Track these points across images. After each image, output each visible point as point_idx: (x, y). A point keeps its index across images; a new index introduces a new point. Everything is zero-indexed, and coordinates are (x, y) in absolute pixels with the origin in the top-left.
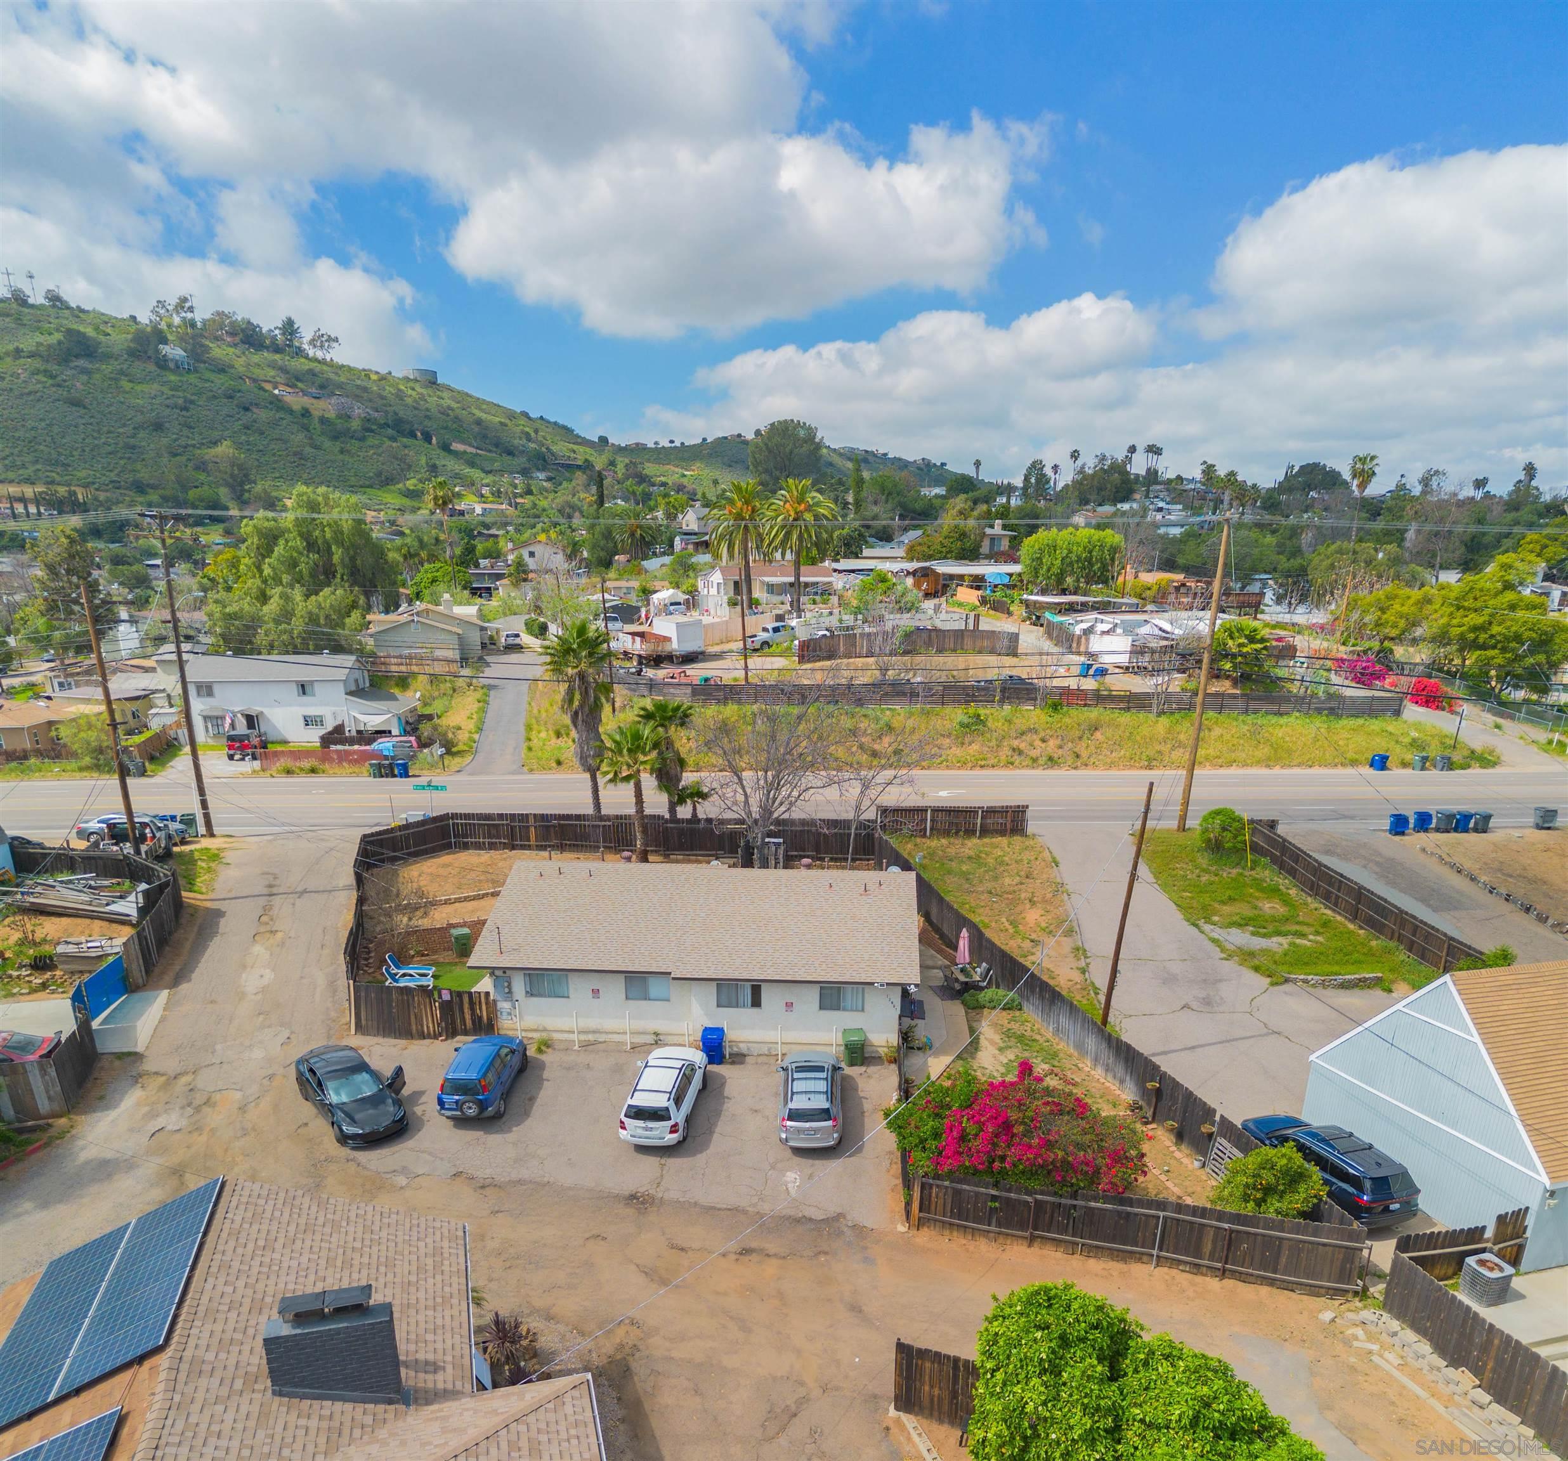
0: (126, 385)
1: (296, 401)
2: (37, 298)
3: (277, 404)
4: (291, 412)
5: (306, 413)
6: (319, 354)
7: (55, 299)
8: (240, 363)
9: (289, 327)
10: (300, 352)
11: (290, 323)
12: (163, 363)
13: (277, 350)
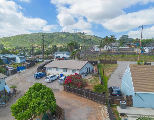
0: (70, 38)
1: (83, 38)
2: (66, 32)
3: (81, 38)
4: (82, 39)
5: (83, 39)
6: (86, 34)
7: (67, 32)
8: (79, 36)
9: (84, 33)
10: (84, 34)
11: (84, 32)
12: (73, 36)
13: (82, 34)
